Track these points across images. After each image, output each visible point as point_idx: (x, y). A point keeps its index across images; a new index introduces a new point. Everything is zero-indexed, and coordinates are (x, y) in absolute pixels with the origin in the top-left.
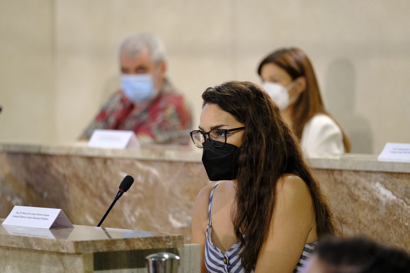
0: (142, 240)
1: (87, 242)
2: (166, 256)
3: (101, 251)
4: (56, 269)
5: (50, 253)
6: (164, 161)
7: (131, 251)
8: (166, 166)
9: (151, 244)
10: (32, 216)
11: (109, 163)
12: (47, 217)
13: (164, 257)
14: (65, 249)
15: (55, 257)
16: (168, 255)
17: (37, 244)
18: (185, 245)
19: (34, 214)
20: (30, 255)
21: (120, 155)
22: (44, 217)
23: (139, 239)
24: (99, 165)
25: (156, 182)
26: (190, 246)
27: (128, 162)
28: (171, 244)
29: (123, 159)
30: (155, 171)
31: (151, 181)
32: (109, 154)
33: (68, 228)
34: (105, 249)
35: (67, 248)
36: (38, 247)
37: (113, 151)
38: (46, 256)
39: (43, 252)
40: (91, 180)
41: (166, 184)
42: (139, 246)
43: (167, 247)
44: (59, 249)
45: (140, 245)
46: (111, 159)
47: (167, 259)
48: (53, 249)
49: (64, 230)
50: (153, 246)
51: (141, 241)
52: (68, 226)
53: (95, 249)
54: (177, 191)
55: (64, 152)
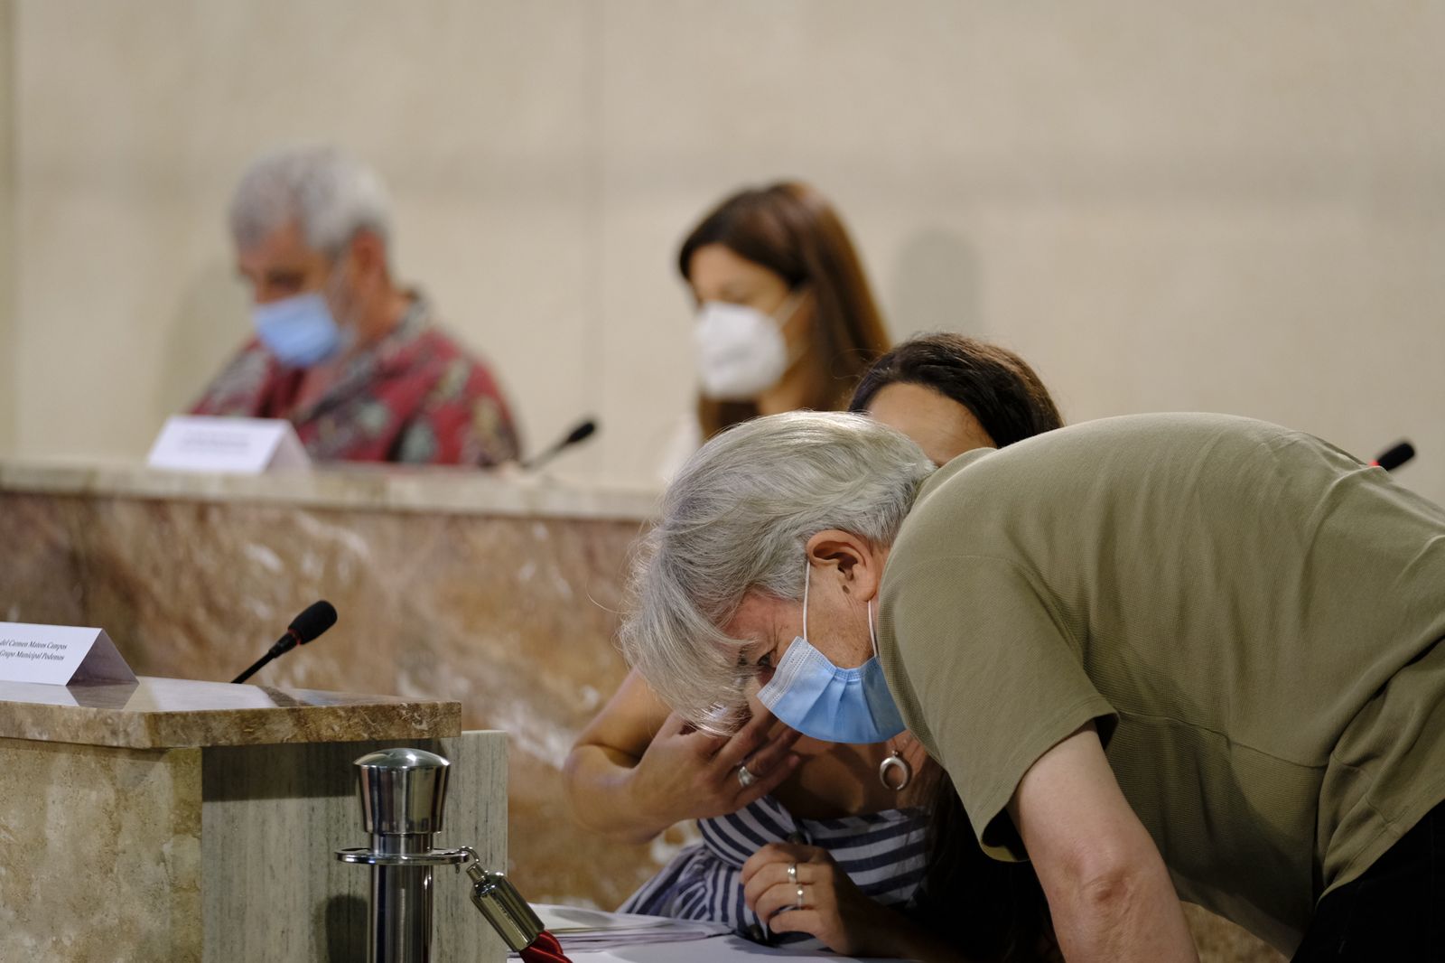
0: (342, 713)
1: (184, 715)
2: (412, 757)
3: (223, 742)
4: (94, 795)
5: (78, 747)
6: (385, 512)
7: (308, 745)
8: (392, 528)
9: (367, 726)
10: (16, 650)
11: (214, 516)
12: (60, 652)
13: (405, 762)
14: (121, 736)
15: (89, 759)
16: (416, 755)
17: (36, 724)
18: (463, 732)
19: (20, 644)
20: (15, 757)
21: (250, 492)
22: (50, 652)
23: (333, 712)
24: (183, 523)
25: (360, 575)
26: (478, 736)
27: (273, 515)
28: (424, 726)
29: (259, 504)
30: (355, 542)
31: (344, 572)
32: (213, 491)
33: (120, 684)
34: (236, 740)
35: (127, 734)
36: (40, 734)
37: (229, 479)
38: (63, 760)
39: (54, 746)
40: (156, 571)
41: (391, 582)
42: (332, 730)
43: (414, 736)
44: (103, 737)
45: (337, 728)
46: (221, 505)
47: (414, 764)
48: (84, 738)
49: (112, 687)
50: (372, 733)
51: (339, 717)
52: (120, 680)
53: (206, 739)
54: (425, 604)
55: (74, 484)
